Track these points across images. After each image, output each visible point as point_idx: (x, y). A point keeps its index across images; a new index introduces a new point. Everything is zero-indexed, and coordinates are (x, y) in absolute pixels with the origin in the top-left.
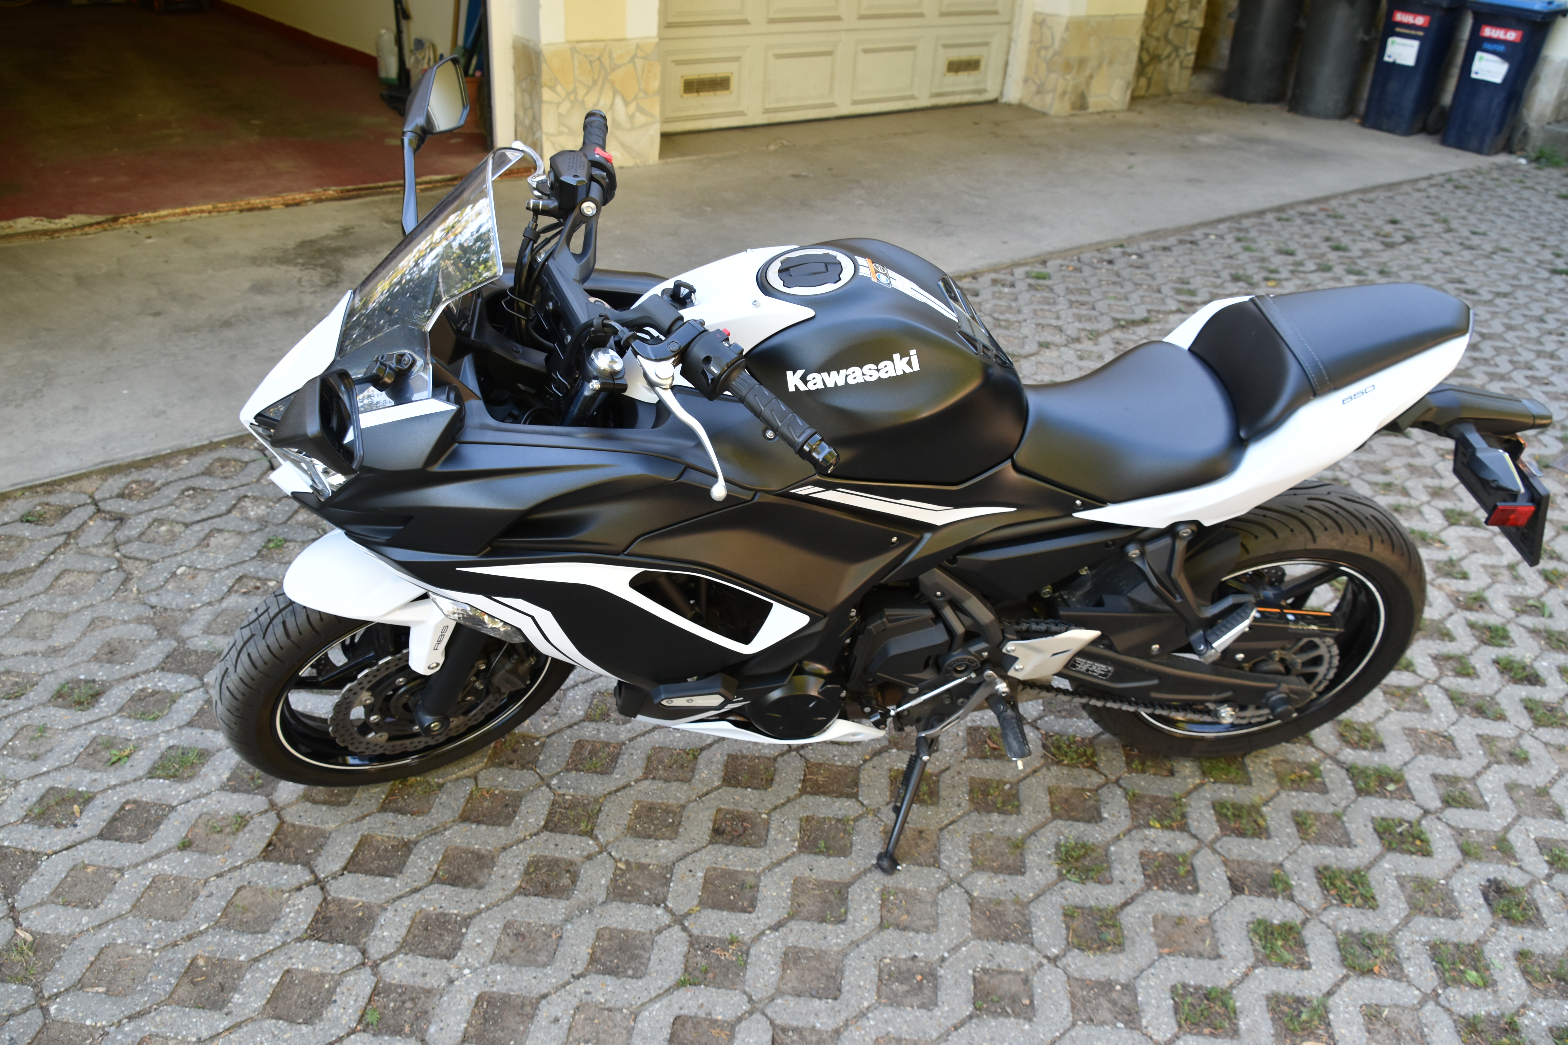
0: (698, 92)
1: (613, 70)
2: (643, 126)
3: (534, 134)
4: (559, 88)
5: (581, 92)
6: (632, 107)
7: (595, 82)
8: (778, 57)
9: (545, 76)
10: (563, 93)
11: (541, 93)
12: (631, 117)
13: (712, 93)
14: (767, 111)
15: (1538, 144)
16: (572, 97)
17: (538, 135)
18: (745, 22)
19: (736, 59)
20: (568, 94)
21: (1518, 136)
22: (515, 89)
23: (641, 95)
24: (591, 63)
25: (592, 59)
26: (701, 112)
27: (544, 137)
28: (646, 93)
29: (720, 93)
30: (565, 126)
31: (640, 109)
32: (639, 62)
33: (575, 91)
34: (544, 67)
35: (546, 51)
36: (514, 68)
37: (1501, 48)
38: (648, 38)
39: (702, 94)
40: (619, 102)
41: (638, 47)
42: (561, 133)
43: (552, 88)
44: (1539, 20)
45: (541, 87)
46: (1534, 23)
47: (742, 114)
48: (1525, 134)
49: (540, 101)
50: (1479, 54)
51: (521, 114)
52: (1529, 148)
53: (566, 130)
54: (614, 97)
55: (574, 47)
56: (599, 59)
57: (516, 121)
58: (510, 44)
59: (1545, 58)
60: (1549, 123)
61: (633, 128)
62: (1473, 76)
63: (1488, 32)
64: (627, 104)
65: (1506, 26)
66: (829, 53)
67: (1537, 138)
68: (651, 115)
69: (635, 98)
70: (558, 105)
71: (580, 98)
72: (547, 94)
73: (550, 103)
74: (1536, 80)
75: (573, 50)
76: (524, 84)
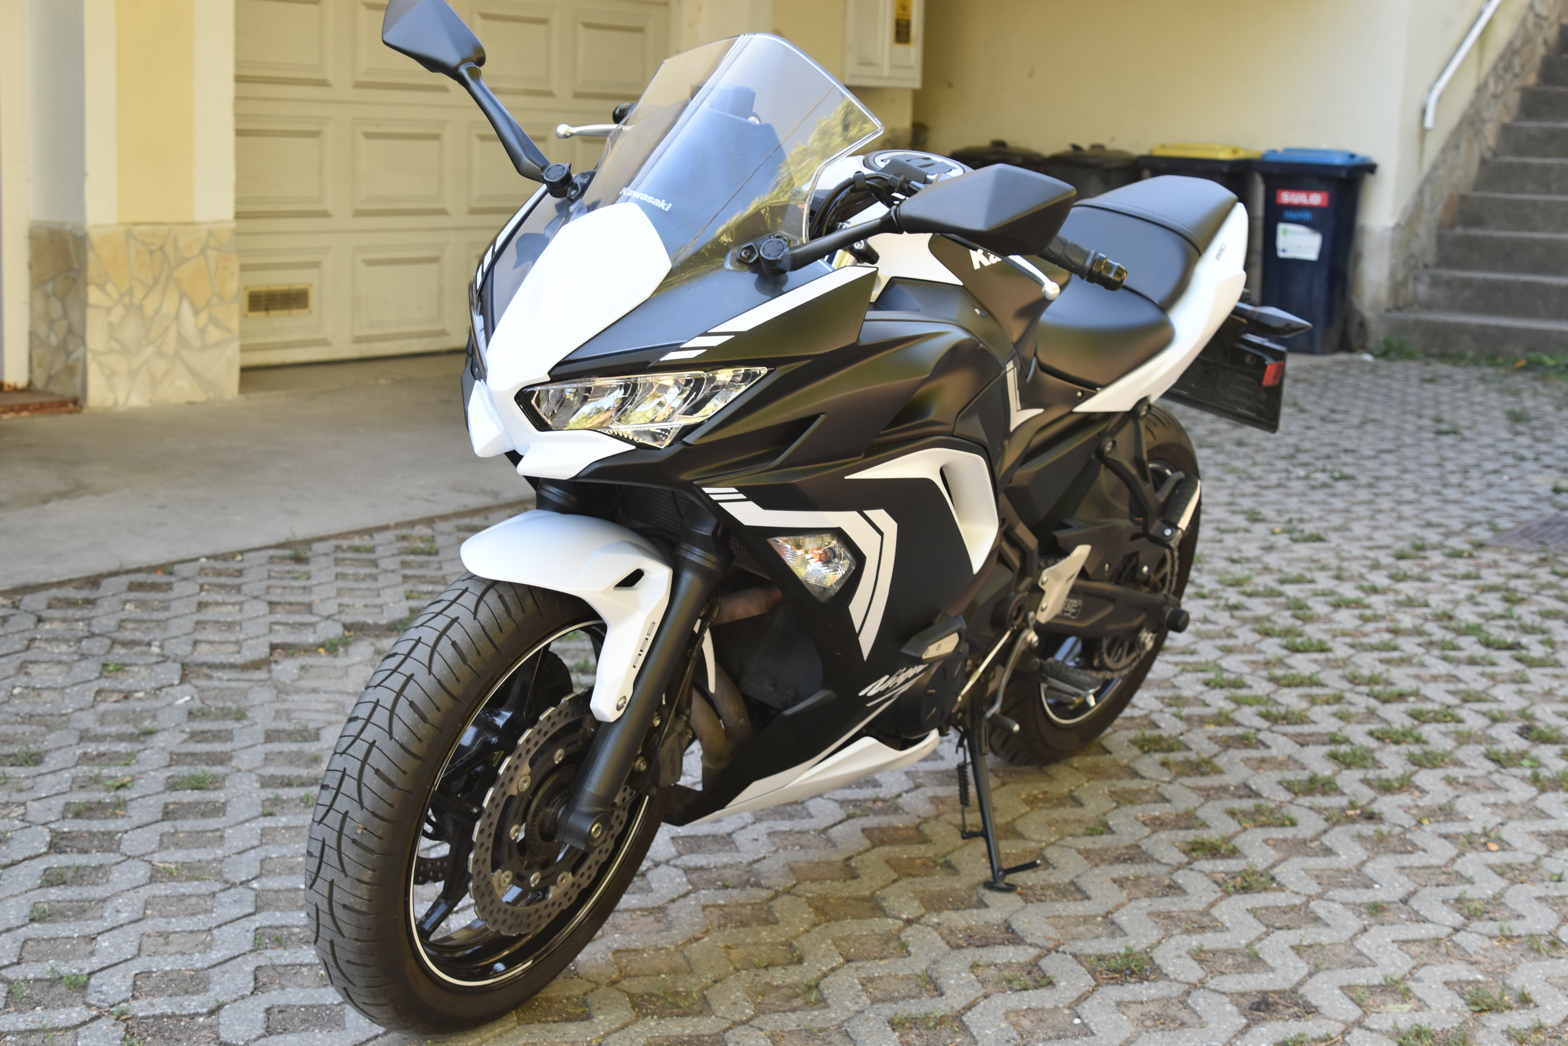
0: (267, 309)
1: (179, 265)
2: (217, 345)
3: (68, 354)
4: (109, 287)
5: (139, 294)
6: (204, 317)
7: (156, 280)
8: (369, 263)
9: (93, 270)
10: (115, 294)
11: (86, 294)
12: (202, 332)
13: (285, 312)
14: (358, 340)
15: (1381, 338)
16: (126, 300)
17: (78, 353)
18: (325, 214)
19: (316, 265)
20: (122, 295)
21: (1354, 329)
22: (32, 296)
23: (215, 300)
24: (151, 252)
25: (154, 248)
26: (271, 339)
27: (89, 356)
28: (221, 298)
29: (295, 312)
30: (117, 341)
31: (213, 321)
32: (212, 254)
33: (130, 292)
34: (91, 257)
35: (94, 235)
36: (31, 266)
37: (1307, 216)
38: (222, 222)
39: (273, 313)
40: (186, 310)
41: (210, 233)
42: (111, 351)
43: (101, 287)
44: (1343, 174)
45: (86, 284)
46: (1339, 180)
47: (325, 343)
48: (1362, 324)
49: (84, 304)
50: (1281, 227)
51: (43, 330)
52: (1371, 345)
53: (117, 347)
54: (180, 302)
55: (130, 231)
56: (161, 248)
57: (31, 342)
58: (25, 233)
59: (1363, 229)
60: (1388, 311)
61: (204, 347)
62: (1281, 255)
63: (1287, 197)
64: (196, 312)
65: (1308, 189)
66: (434, 260)
67: (1377, 331)
68: (228, 330)
69: (208, 305)
70: (109, 310)
71: (136, 301)
72: (94, 295)
73: (96, 307)
74: (1358, 257)
75: (129, 235)
76: (49, 287)
